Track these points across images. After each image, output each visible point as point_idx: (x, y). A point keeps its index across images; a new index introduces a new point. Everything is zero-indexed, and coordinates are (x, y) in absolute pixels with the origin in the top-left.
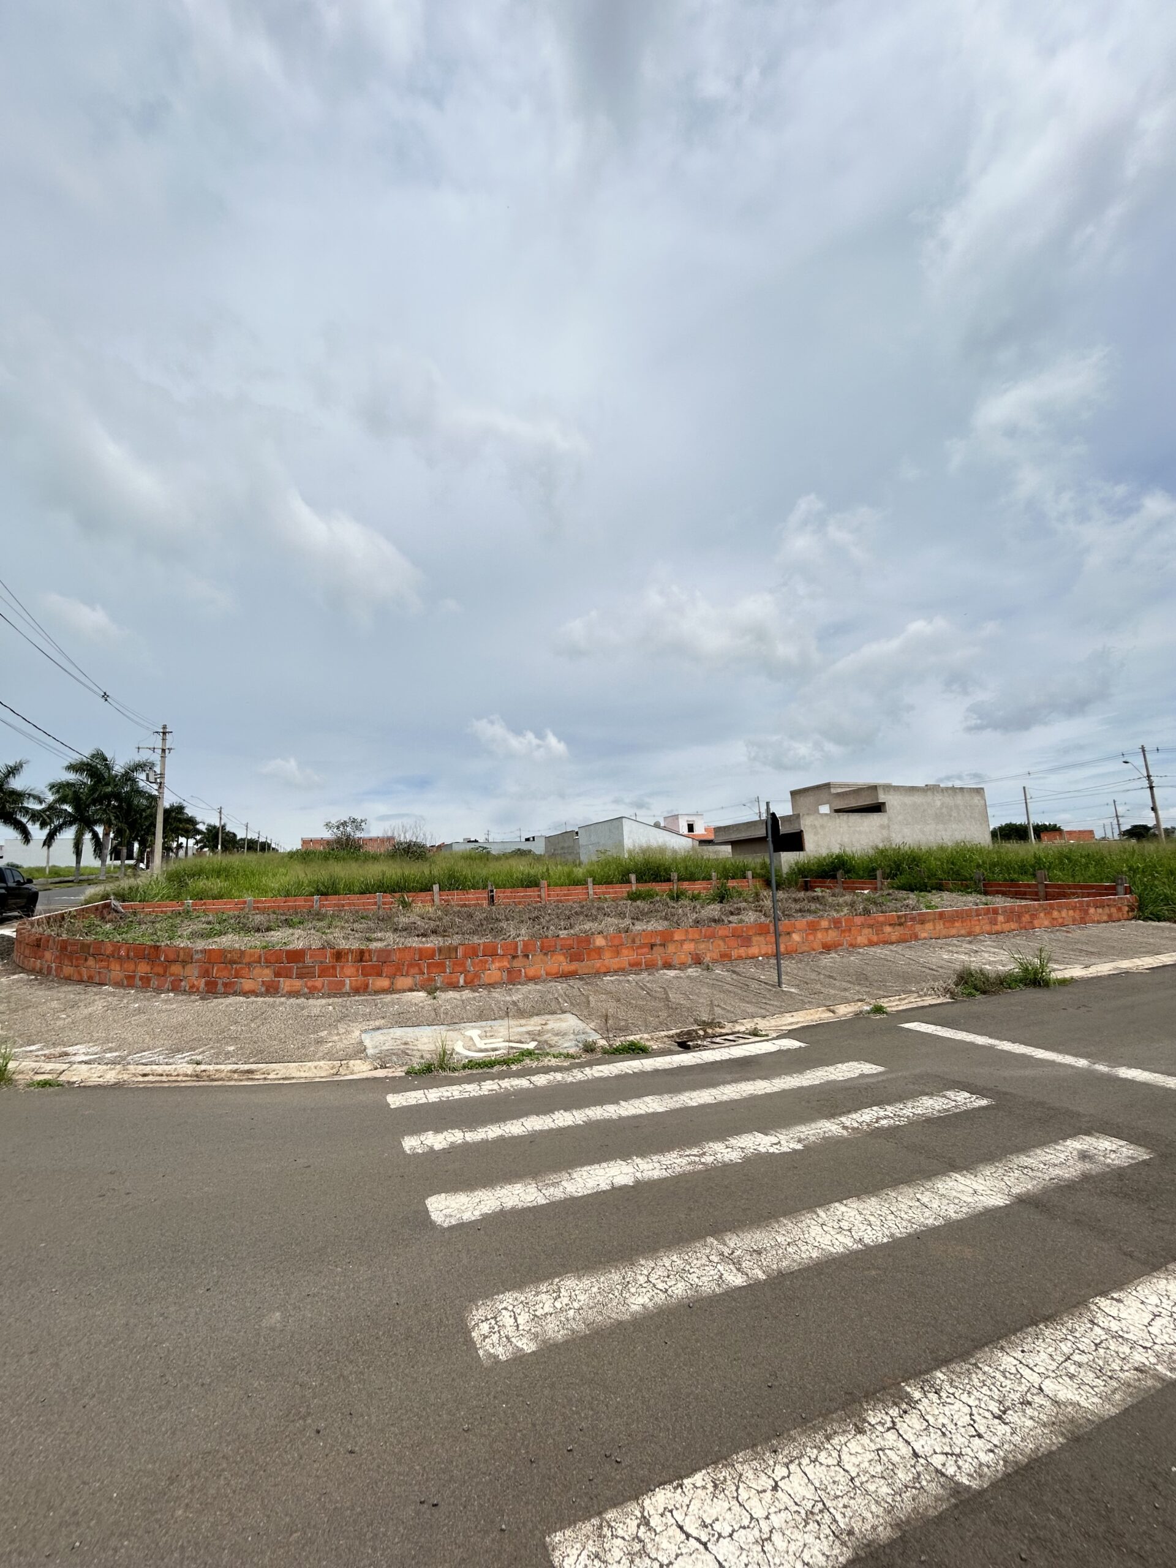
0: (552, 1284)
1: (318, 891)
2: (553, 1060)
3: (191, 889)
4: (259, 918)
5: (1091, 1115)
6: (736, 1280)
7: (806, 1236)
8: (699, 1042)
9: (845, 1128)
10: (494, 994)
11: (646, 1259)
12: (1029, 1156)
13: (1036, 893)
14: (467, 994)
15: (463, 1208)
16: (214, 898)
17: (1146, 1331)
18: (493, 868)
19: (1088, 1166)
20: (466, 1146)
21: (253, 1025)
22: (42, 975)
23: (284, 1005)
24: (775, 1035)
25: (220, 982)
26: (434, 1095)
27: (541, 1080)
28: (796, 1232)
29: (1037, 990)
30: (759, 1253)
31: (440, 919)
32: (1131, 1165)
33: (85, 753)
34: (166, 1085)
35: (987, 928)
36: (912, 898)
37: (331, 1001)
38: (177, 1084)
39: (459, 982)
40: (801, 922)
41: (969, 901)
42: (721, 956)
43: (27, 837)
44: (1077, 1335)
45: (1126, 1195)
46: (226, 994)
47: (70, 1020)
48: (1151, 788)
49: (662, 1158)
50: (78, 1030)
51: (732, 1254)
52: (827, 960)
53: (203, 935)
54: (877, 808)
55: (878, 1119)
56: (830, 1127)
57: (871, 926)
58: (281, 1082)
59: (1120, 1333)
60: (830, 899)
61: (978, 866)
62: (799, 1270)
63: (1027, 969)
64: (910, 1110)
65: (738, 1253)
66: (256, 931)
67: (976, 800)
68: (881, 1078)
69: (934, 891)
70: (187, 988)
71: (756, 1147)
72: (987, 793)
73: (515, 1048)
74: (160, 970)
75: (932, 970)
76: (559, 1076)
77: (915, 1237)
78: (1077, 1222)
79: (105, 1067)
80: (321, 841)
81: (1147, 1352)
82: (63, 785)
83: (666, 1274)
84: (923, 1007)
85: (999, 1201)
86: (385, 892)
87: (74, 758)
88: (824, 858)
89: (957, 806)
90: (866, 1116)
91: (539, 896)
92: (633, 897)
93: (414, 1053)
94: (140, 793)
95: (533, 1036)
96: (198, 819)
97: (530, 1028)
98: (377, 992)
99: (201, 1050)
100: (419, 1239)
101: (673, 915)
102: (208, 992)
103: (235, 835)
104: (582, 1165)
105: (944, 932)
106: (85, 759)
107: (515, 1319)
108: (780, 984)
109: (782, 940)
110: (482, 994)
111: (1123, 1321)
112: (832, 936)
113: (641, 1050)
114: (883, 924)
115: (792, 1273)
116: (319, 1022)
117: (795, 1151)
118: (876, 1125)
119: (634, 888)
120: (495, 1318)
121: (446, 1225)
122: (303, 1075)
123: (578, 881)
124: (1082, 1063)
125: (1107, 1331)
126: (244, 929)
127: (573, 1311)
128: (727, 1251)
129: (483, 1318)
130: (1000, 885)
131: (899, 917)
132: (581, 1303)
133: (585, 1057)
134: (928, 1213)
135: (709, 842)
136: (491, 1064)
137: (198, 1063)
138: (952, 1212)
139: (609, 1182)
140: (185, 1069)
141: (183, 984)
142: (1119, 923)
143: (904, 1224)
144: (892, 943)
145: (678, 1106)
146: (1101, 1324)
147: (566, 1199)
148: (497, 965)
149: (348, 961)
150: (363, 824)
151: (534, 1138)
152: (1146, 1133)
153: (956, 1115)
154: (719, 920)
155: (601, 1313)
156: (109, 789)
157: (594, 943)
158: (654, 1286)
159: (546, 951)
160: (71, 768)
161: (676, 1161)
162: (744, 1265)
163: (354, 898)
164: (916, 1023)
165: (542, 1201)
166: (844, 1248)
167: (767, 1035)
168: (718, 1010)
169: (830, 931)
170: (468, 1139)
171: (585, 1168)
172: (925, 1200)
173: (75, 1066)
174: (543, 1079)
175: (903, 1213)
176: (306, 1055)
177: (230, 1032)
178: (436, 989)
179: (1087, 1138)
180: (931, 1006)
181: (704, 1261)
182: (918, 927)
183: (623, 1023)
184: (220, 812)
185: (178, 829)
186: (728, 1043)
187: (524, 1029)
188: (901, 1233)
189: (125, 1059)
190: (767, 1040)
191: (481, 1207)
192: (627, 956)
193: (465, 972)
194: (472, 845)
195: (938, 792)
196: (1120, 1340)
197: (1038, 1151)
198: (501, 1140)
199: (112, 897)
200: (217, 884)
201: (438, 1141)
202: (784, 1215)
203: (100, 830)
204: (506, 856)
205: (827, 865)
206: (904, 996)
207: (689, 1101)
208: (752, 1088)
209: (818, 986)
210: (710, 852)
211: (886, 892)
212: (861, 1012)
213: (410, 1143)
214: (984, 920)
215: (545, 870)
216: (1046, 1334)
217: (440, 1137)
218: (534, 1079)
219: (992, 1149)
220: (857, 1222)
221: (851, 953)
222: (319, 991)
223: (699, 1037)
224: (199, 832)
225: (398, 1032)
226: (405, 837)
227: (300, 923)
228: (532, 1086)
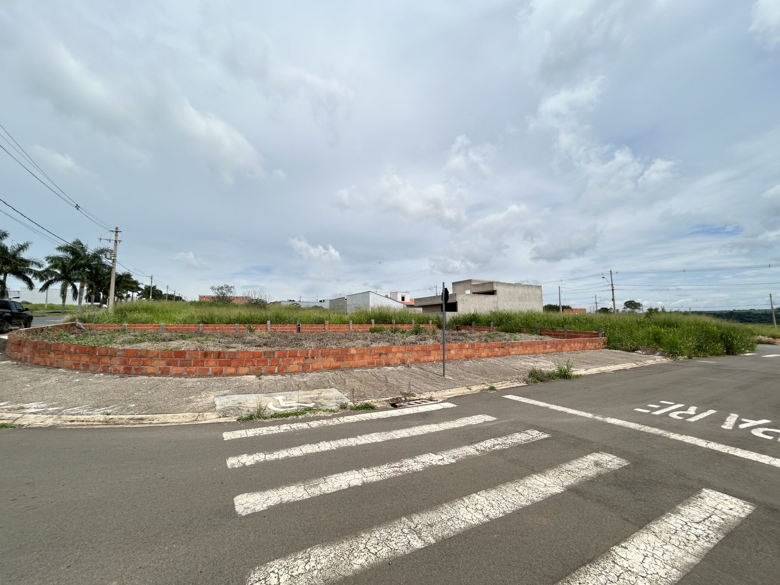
0: (305, 552)
1: (203, 321)
2: (323, 413)
3: (129, 317)
4: (167, 334)
5: (597, 442)
6: (418, 544)
7: (458, 514)
8: (402, 404)
9: (477, 450)
10: (294, 378)
11: (365, 532)
12: (570, 465)
13: (563, 336)
14: (279, 377)
15: (256, 502)
16: (143, 323)
17: (642, 566)
18: (301, 313)
19: (599, 469)
20: (266, 463)
21: (149, 392)
22: (22, 362)
23: (171, 381)
24: (441, 400)
25: (133, 367)
26: (251, 433)
27: (314, 424)
28: (452, 512)
29: (565, 380)
30: (431, 526)
31: (269, 338)
32: (620, 469)
33: (70, 241)
34: (85, 427)
35: (542, 350)
36: (508, 336)
37: (199, 379)
38: (92, 427)
39: (274, 371)
40: (455, 345)
41: (534, 338)
42: (415, 360)
43: (31, 286)
44: (607, 571)
45: (620, 485)
46: (136, 375)
47: (32, 388)
48: (613, 290)
49: (379, 469)
50: (36, 394)
51: (416, 527)
52: (467, 364)
53: (130, 343)
54: (493, 293)
55: (494, 446)
56: (470, 450)
57: (489, 348)
58: (160, 425)
59: (629, 568)
60: (469, 335)
61: (538, 322)
62: (454, 536)
63: (561, 370)
64: (510, 440)
65: (419, 527)
66: (162, 341)
67: (538, 291)
68: (495, 423)
69: (517, 333)
70: (112, 371)
71: (430, 462)
72: (543, 289)
73: (302, 406)
74: (96, 360)
75: (517, 369)
76: (325, 422)
77: (517, 513)
78: (598, 501)
79: (46, 416)
80: (208, 297)
81: (644, 580)
82: (55, 258)
83: (376, 542)
84: (513, 388)
85: (558, 490)
86: (240, 323)
87: (63, 244)
88: (467, 315)
89: (529, 294)
90: (488, 444)
91: (324, 329)
92: (373, 331)
93: (244, 409)
94: (104, 265)
95: (313, 400)
96: (140, 282)
97: (312, 396)
98: (228, 375)
99: (112, 406)
100: (224, 525)
101: (392, 339)
102: (125, 373)
103: (161, 292)
104: (333, 474)
105: (522, 352)
106: (69, 245)
107: (279, 579)
108: (444, 375)
109: (446, 353)
110: (287, 377)
111: (630, 561)
112: (470, 351)
113: (371, 408)
114: (494, 347)
115: (450, 538)
116: (190, 391)
117: (451, 464)
118: (493, 449)
119: (373, 326)
120: (265, 579)
121: (244, 514)
122: (175, 421)
123: (345, 322)
124: (590, 415)
125: (622, 567)
126: (156, 339)
127: (317, 571)
128: (413, 525)
129: (257, 580)
130: (547, 331)
131: (502, 344)
132: (322, 565)
133: (341, 411)
134: (522, 499)
135: (412, 306)
136: (287, 415)
137: (108, 414)
138: (536, 497)
139: (347, 484)
140: (99, 418)
141: (110, 368)
142: (599, 350)
143: (510, 505)
144: (498, 356)
145: (389, 438)
146: (618, 563)
147: (321, 495)
148: (296, 362)
149: (211, 358)
150: (232, 289)
151: (306, 457)
152: (624, 451)
153: (533, 443)
154: (415, 343)
155: (334, 571)
156: (83, 262)
157: (350, 352)
158: (369, 550)
159: (324, 355)
160: (60, 248)
161: (386, 470)
162: (423, 534)
163: (224, 327)
164: (510, 396)
165: (306, 497)
166: (479, 521)
167: (437, 401)
168: (412, 387)
169: (469, 350)
170: (267, 459)
171: (334, 476)
172: (520, 490)
173: (26, 415)
174: (316, 423)
175: (509, 499)
176: (179, 409)
177: (134, 396)
178: (262, 374)
179: (597, 454)
180: (517, 387)
181: (399, 533)
182: (511, 349)
183: (362, 394)
184: (152, 279)
185: (127, 287)
186: (417, 405)
187: (308, 396)
188: (509, 511)
189: (60, 412)
190: (437, 403)
191: (268, 501)
192: (367, 359)
193: (278, 365)
194: (291, 303)
195: (521, 287)
196: (629, 572)
197: (575, 462)
198: (287, 459)
199: (77, 320)
200: (144, 315)
201: (248, 460)
202: (446, 502)
203: (78, 285)
204: (309, 309)
205: (468, 319)
206: (504, 382)
207: (395, 436)
208: (429, 428)
209: (463, 376)
210: (411, 310)
211: (495, 332)
212: (484, 389)
213: (232, 462)
214: (541, 346)
215: (328, 316)
216: (591, 571)
217: (251, 457)
218: (311, 423)
219: (552, 461)
220: (485, 505)
221: (478, 361)
222: (193, 374)
223: (402, 401)
224: (140, 289)
225: (236, 397)
226: (255, 297)
227: (189, 337)
228: (309, 427)
